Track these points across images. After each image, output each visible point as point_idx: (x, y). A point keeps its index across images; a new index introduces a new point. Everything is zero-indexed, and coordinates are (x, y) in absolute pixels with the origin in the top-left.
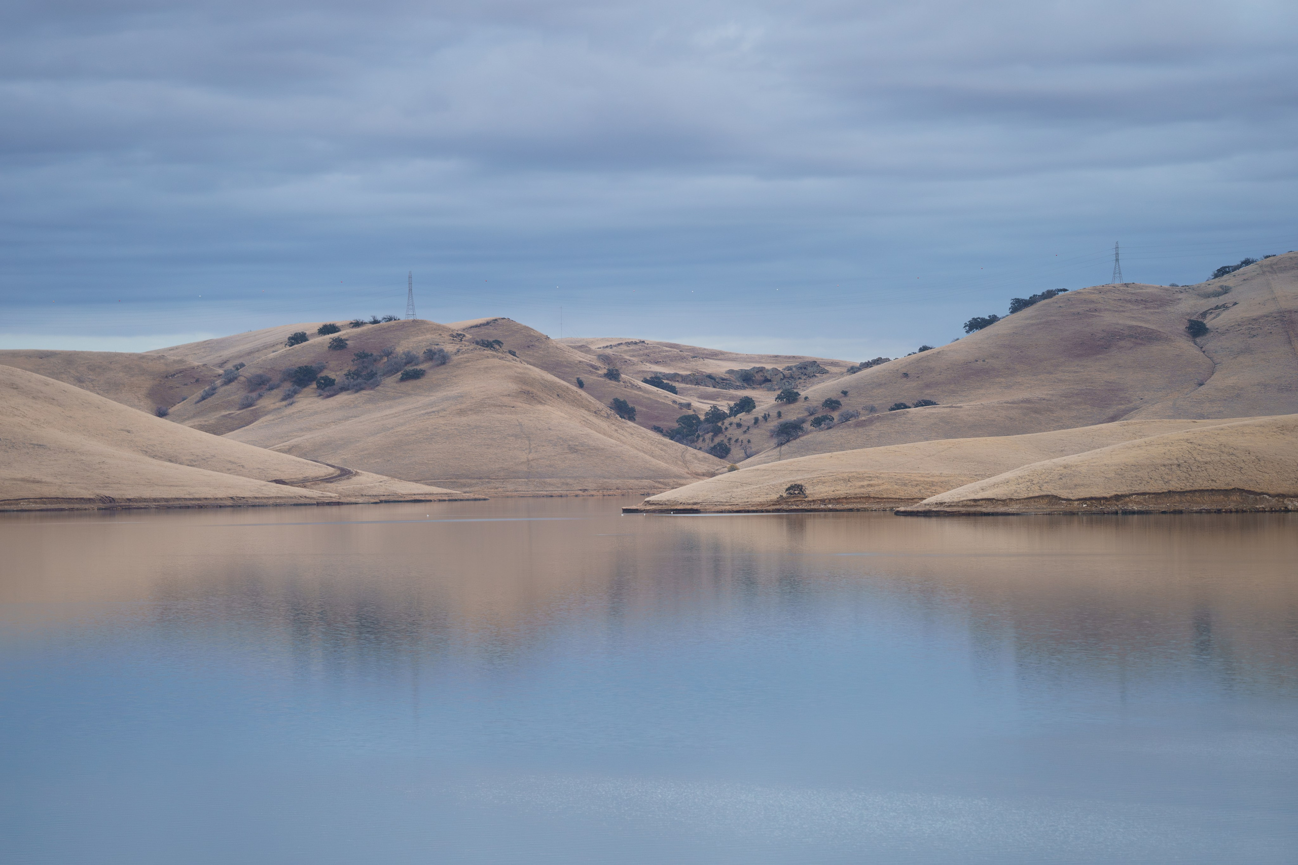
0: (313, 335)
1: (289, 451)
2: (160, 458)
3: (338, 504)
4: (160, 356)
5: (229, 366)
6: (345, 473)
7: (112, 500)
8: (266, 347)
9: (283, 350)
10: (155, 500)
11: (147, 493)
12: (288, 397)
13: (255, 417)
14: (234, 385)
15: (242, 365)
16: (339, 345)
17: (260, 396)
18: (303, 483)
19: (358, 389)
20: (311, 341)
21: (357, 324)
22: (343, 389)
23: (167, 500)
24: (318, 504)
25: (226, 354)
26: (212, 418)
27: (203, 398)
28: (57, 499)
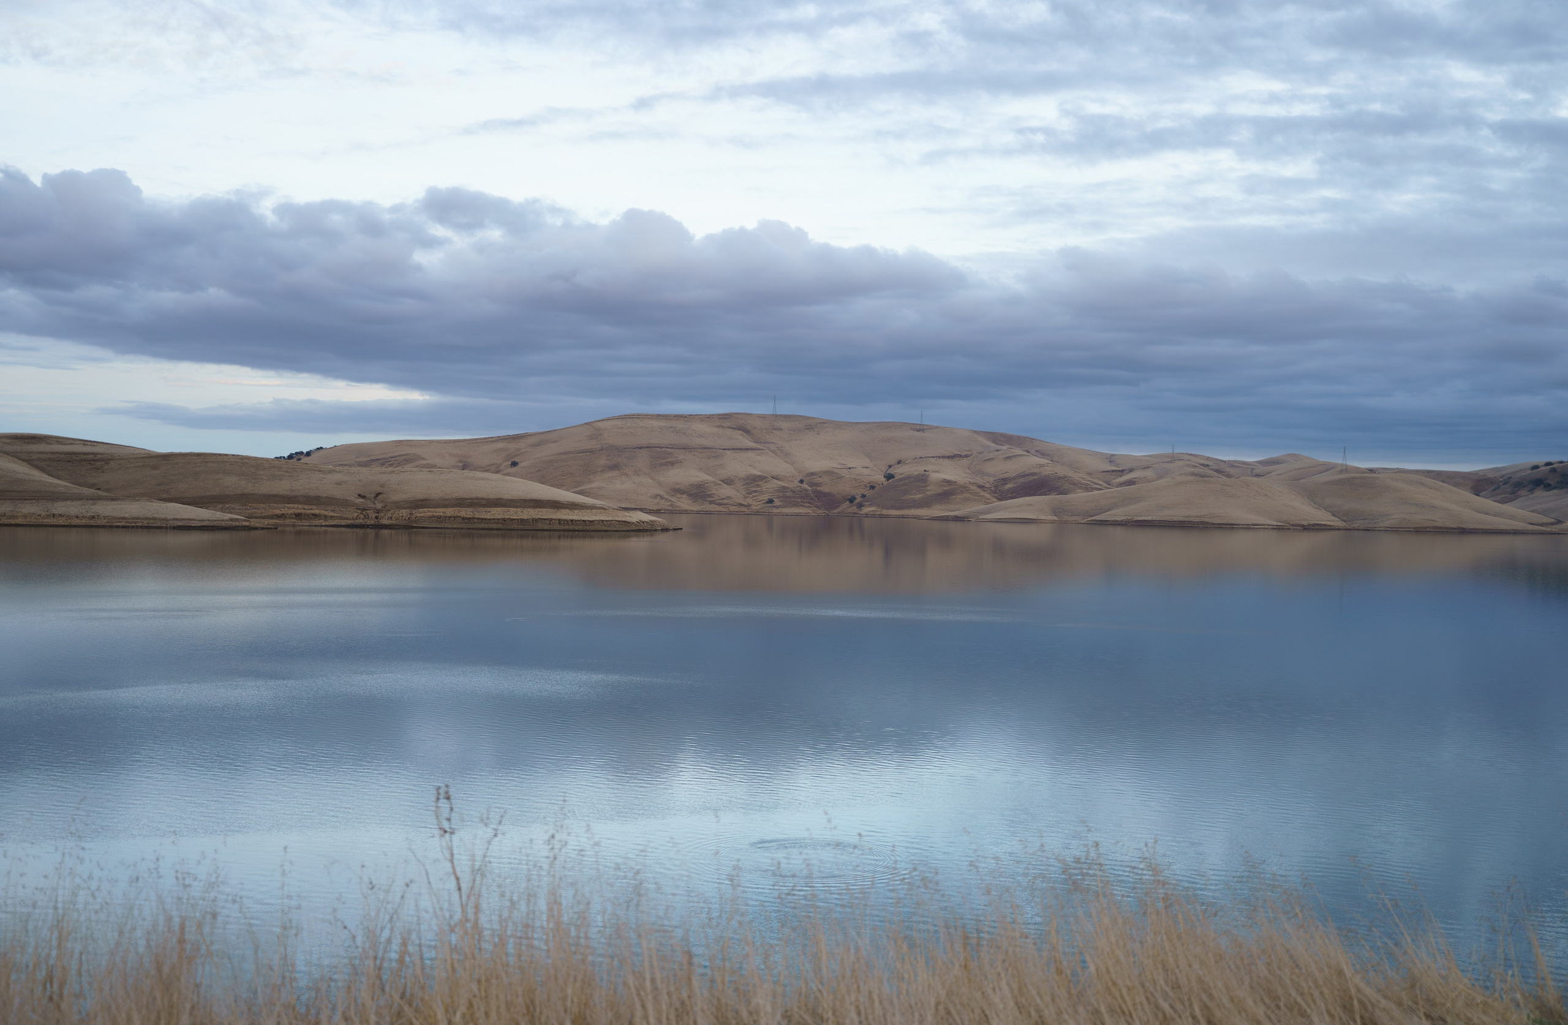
0: (1542, 466)
1: (1532, 511)
2: (1481, 513)
3: (1559, 534)
4: (1476, 473)
5: (1505, 478)
6: (1559, 522)
7: (1464, 529)
8: (1521, 470)
9: (1529, 472)
10: (1481, 529)
11: (1478, 527)
12: (1531, 491)
13: (1517, 498)
14: (1507, 485)
15: (1511, 477)
16: (1554, 470)
17: (1519, 490)
18: (1542, 525)
19: (1562, 488)
20: (1541, 469)
21: (1561, 462)
22: (1555, 488)
23: (1486, 529)
24: (1550, 534)
25: (1503, 473)
26: (1499, 498)
27: (1494, 490)
28: (1442, 528)
